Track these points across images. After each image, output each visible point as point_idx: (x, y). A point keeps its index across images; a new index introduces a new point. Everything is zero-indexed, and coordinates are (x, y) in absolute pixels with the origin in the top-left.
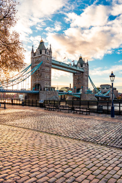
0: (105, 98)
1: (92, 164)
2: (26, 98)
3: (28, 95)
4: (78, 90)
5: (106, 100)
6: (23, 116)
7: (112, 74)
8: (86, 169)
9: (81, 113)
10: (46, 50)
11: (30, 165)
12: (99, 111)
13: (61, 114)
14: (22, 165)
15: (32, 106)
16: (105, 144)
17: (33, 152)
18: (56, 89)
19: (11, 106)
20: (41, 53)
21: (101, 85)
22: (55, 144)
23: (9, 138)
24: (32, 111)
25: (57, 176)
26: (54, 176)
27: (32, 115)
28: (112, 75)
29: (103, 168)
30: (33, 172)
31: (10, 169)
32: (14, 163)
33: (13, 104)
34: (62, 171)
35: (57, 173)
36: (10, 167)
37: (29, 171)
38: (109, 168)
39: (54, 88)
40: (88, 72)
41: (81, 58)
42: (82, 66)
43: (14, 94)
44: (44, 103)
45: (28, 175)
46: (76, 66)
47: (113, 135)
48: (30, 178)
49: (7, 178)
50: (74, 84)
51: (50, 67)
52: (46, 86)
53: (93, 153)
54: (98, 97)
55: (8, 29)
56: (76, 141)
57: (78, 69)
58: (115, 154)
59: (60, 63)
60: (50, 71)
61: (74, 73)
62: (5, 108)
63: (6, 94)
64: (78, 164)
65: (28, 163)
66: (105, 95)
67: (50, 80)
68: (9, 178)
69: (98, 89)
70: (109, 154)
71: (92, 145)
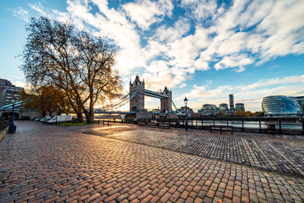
0: (184, 116)
1: (163, 166)
2: (126, 117)
3: (127, 115)
4: (165, 111)
5: (183, 118)
6: (120, 130)
7: (186, 98)
8: (157, 170)
9: (164, 128)
10: (140, 82)
11: (115, 168)
12: (177, 126)
13: (149, 128)
14: (109, 168)
15: (129, 123)
16: (177, 151)
17: (120, 158)
18: (148, 111)
19: (112, 123)
20: (137, 84)
21: (181, 107)
22: (139, 151)
23: (105, 147)
24: (128, 127)
25: (134, 176)
26: (131, 176)
27: (128, 130)
28: (186, 100)
29: (171, 169)
30: (116, 173)
31: (99, 171)
32: (103, 167)
33: (115, 122)
34: (139, 172)
35: (135, 173)
36: (100, 169)
37: (113, 173)
38: (176, 169)
39: (147, 110)
40: (171, 98)
41: (166, 88)
42: (167, 93)
43: (117, 114)
44: (138, 121)
45: (111, 176)
46: (162, 93)
47: (184, 143)
48: (113, 178)
49: (95, 178)
50: (161, 107)
51: (144, 95)
52: (140, 108)
53: (167, 157)
54: (179, 116)
55: (111, 67)
56: (156, 149)
57: (164, 96)
58: (183, 158)
59: (151, 91)
60: (144, 97)
61: (161, 99)
62: (108, 125)
63: (112, 114)
64: (153, 166)
65: (114, 166)
66: (184, 114)
67: (143, 104)
68: (96, 179)
69: (179, 110)
70: (178, 158)
71: (167, 151)
